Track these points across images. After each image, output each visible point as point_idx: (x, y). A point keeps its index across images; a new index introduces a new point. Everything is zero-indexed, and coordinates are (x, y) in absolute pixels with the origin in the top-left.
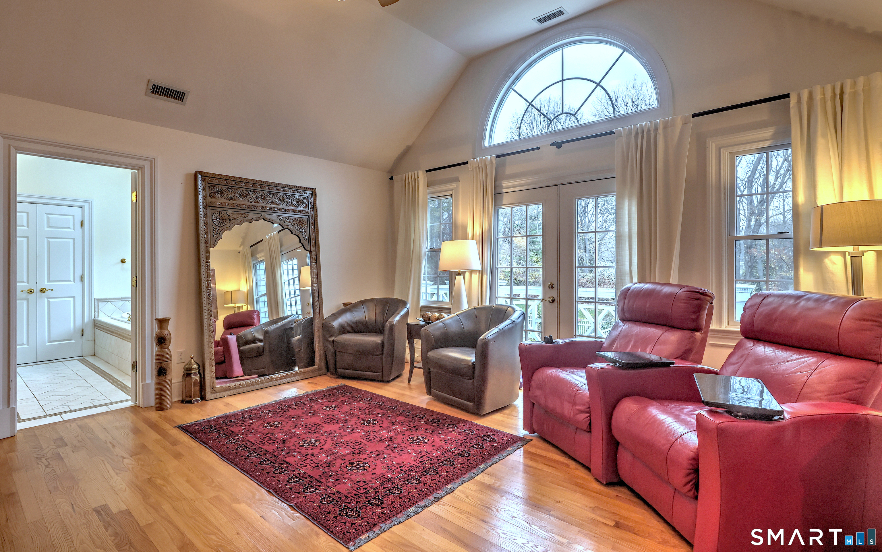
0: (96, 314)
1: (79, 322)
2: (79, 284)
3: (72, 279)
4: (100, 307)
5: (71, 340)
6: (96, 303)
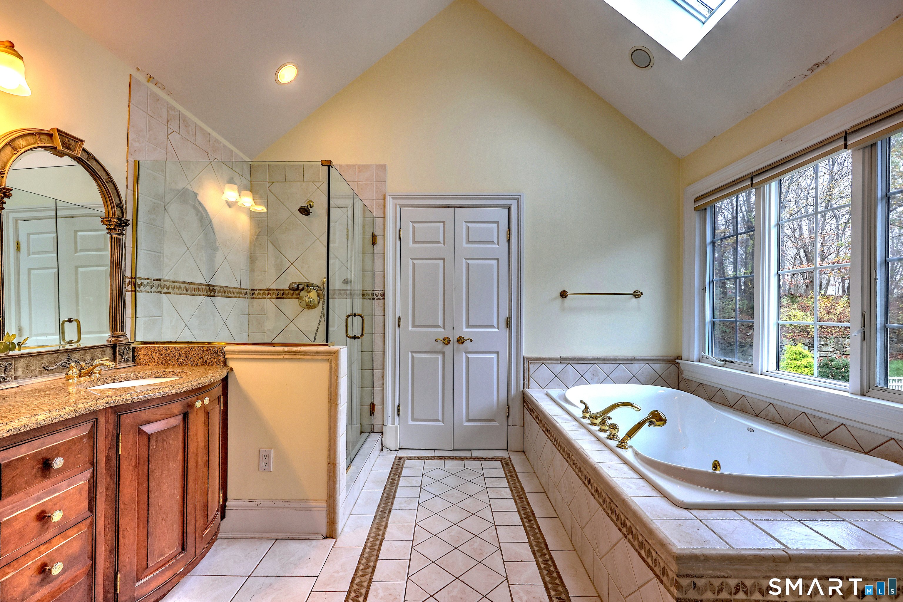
0: (526, 383)
1: (503, 394)
2: (504, 331)
3: (495, 324)
4: (531, 371)
5: (493, 421)
6: (526, 365)
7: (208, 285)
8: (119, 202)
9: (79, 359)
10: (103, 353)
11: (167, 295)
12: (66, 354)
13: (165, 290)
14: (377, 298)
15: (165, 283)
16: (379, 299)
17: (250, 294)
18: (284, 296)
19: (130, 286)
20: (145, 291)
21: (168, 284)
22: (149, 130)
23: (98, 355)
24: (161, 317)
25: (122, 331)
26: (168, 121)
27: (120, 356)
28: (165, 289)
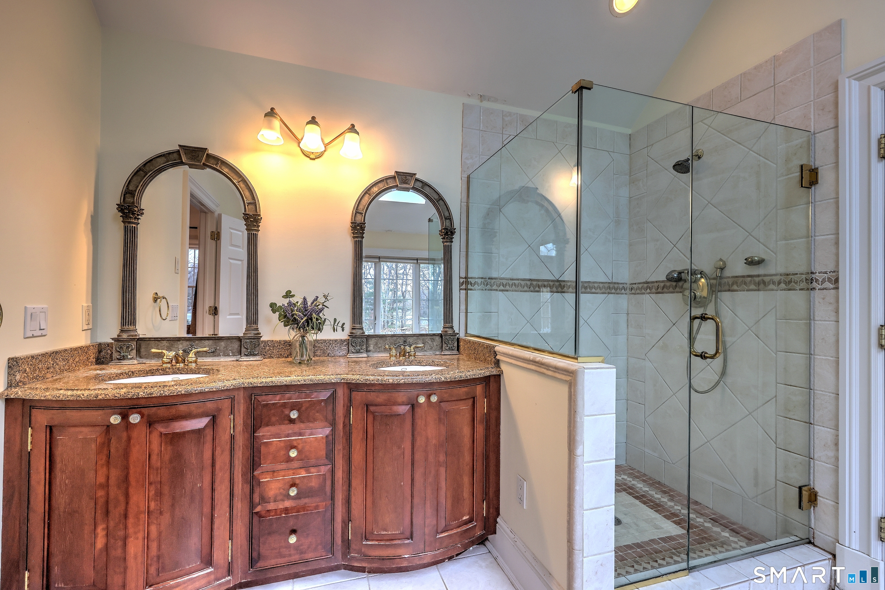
7: (558, 281)
8: (448, 215)
9: (413, 343)
10: (433, 340)
11: (504, 292)
12: (402, 338)
13: (502, 288)
14: (820, 287)
15: (501, 281)
16: (825, 289)
17: (629, 288)
18: (665, 290)
19: (464, 285)
20: (480, 289)
21: (504, 282)
22: (482, 145)
23: (428, 341)
24: (498, 312)
25: (448, 324)
26: (503, 128)
27: (446, 345)
28: (501, 286)
